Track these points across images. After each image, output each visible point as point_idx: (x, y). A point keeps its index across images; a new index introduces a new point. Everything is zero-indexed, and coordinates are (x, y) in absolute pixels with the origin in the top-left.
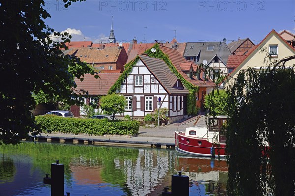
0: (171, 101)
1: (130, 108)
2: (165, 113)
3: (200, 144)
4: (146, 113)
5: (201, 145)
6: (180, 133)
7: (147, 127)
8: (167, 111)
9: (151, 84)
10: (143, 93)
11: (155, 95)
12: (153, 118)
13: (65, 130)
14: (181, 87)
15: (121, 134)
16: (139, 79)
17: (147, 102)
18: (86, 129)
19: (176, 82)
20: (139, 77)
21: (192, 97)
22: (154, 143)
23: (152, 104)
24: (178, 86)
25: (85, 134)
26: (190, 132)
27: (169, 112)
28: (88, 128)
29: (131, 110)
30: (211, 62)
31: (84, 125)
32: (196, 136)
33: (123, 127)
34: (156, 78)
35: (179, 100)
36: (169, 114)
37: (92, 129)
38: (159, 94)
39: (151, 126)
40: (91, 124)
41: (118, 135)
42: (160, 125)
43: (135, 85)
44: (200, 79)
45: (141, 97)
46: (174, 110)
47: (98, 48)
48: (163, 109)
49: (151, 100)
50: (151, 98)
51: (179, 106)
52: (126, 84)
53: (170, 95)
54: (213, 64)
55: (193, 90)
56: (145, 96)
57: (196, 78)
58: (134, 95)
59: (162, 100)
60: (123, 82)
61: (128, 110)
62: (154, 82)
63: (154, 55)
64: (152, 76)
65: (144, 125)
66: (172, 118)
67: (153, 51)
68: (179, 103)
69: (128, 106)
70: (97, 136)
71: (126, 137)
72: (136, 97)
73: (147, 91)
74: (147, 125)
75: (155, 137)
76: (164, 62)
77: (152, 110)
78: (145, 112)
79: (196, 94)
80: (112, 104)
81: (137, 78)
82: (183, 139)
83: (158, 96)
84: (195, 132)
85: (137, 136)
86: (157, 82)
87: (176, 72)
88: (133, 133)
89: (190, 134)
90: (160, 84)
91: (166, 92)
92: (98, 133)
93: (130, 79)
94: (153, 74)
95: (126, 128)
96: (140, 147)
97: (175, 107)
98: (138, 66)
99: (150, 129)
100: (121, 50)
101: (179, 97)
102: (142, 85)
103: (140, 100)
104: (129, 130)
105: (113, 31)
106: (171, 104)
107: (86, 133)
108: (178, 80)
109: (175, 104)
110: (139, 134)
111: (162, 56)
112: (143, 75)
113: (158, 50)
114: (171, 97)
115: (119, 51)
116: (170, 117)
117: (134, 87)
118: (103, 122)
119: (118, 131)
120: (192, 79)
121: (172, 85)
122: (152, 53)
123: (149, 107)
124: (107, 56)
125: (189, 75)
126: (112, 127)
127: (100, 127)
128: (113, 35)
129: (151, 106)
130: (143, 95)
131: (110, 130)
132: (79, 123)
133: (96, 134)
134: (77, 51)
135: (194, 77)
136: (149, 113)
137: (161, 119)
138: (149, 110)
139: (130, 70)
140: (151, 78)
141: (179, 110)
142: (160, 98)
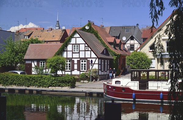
0: (100, 63)
1: (69, 69)
2: (96, 72)
3: (123, 91)
4: (81, 73)
5: (125, 92)
6: (108, 83)
7: (82, 83)
8: (97, 70)
9: (85, 51)
10: (79, 58)
11: (88, 59)
12: (87, 76)
13: (20, 84)
14: (107, 54)
15: (62, 86)
16: (76, 47)
17: (82, 64)
18: (36, 83)
19: (104, 50)
20: (76, 45)
21: (115, 61)
22: (87, 92)
23: (86, 66)
24: (105, 53)
25: (34, 87)
26: (116, 82)
27: (98, 72)
28: (37, 82)
29: (70, 70)
30: (128, 40)
31: (34, 80)
32: (121, 85)
33: (63, 81)
34: (88, 46)
35: (106, 63)
36: (98, 73)
37: (40, 82)
38: (91, 58)
39: (85, 81)
40: (39, 79)
41: (60, 87)
42: (92, 81)
43: (73, 52)
44: (121, 50)
45: (78, 60)
46: (102, 70)
47: (48, 31)
48: (94, 69)
49: (85, 63)
50: (85, 61)
51: (106, 68)
52: (67, 51)
53: (99, 58)
54: (129, 41)
55: (116, 57)
56: (80, 59)
57: (118, 48)
58: (73, 59)
59: (93, 63)
60: (65, 50)
61: (68, 70)
62: (87, 50)
63: (88, 31)
64: (86, 45)
65: (80, 81)
66: (101, 76)
67: (87, 28)
68: (106, 66)
69: (68, 68)
70: (44, 88)
71: (66, 89)
72: (74, 60)
73: (82, 56)
74: (82, 81)
75: (88, 88)
76: (94, 36)
77: (86, 70)
78: (80, 71)
79: (118, 60)
80: (55, 63)
81: (75, 46)
82: (110, 87)
83: (90, 60)
84: (120, 82)
85: (74, 88)
86: (90, 49)
87: (103, 44)
88: (71, 85)
89: (116, 83)
90: (92, 50)
91: (96, 57)
92: (45, 85)
93: (70, 47)
94: (86, 43)
95: (66, 81)
96: (76, 95)
97: (103, 68)
98: (76, 38)
99: (85, 84)
100: (64, 32)
101: (106, 61)
102: (78, 52)
103: (77, 63)
104: (68, 83)
105: (58, 21)
106: (100, 66)
107: (36, 86)
108: (105, 49)
109: (103, 66)
110: (76, 86)
111: (93, 31)
112: (79, 44)
113: (90, 28)
114: (100, 60)
115: (62, 33)
116: (99, 75)
117: (73, 53)
118: (48, 77)
119: (59, 84)
120: (116, 49)
121: (101, 52)
122: (86, 29)
123: (84, 68)
124: (53, 36)
125: (113, 46)
126: (56, 81)
127: (46, 81)
128: (59, 24)
129: (85, 67)
130: (79, 59)
131: (54, 83)
132: (30, 78)
133: (43, 87)
134: (32, 32)
135: (116, 48)
136: (84, 72)
137: (92, 77)
138: (83, 70)
139: (70, 40)
140: (85, 46)
141: (106, 70)
142: (92, 61)
